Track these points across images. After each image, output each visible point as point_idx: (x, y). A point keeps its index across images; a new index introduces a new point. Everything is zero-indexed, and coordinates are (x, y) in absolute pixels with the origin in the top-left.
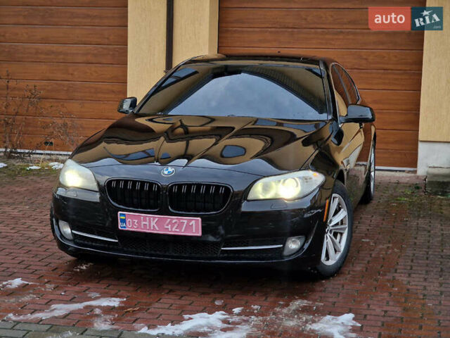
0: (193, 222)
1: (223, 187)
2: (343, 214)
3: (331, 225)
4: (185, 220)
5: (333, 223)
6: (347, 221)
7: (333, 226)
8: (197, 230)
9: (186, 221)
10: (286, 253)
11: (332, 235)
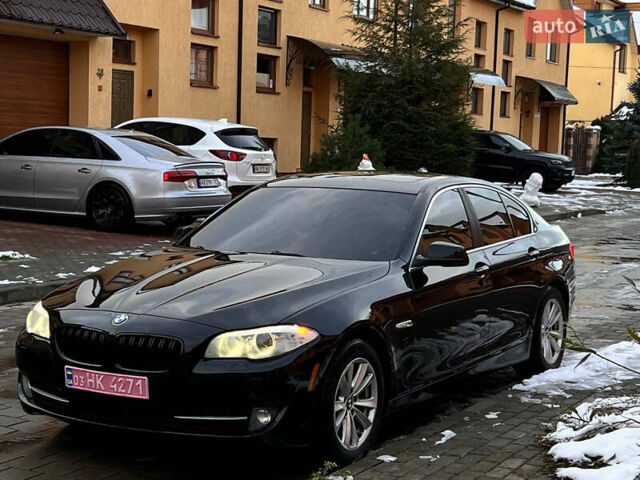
0: (140, 382)
1: (173, 340)
4: (131, 379)
8: (144, 391)
9: (131, 381)
10: (252, 427)
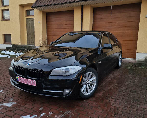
0: (33, 82)
1: (42, 70)
2: (94, 78)
3: (89, 81)
4: (31, 80)
5: (90, 81)
6: (95, 80)
7: (90, 82)
8: (35, 84)
10: (64, 94)
11: (89, 85)
